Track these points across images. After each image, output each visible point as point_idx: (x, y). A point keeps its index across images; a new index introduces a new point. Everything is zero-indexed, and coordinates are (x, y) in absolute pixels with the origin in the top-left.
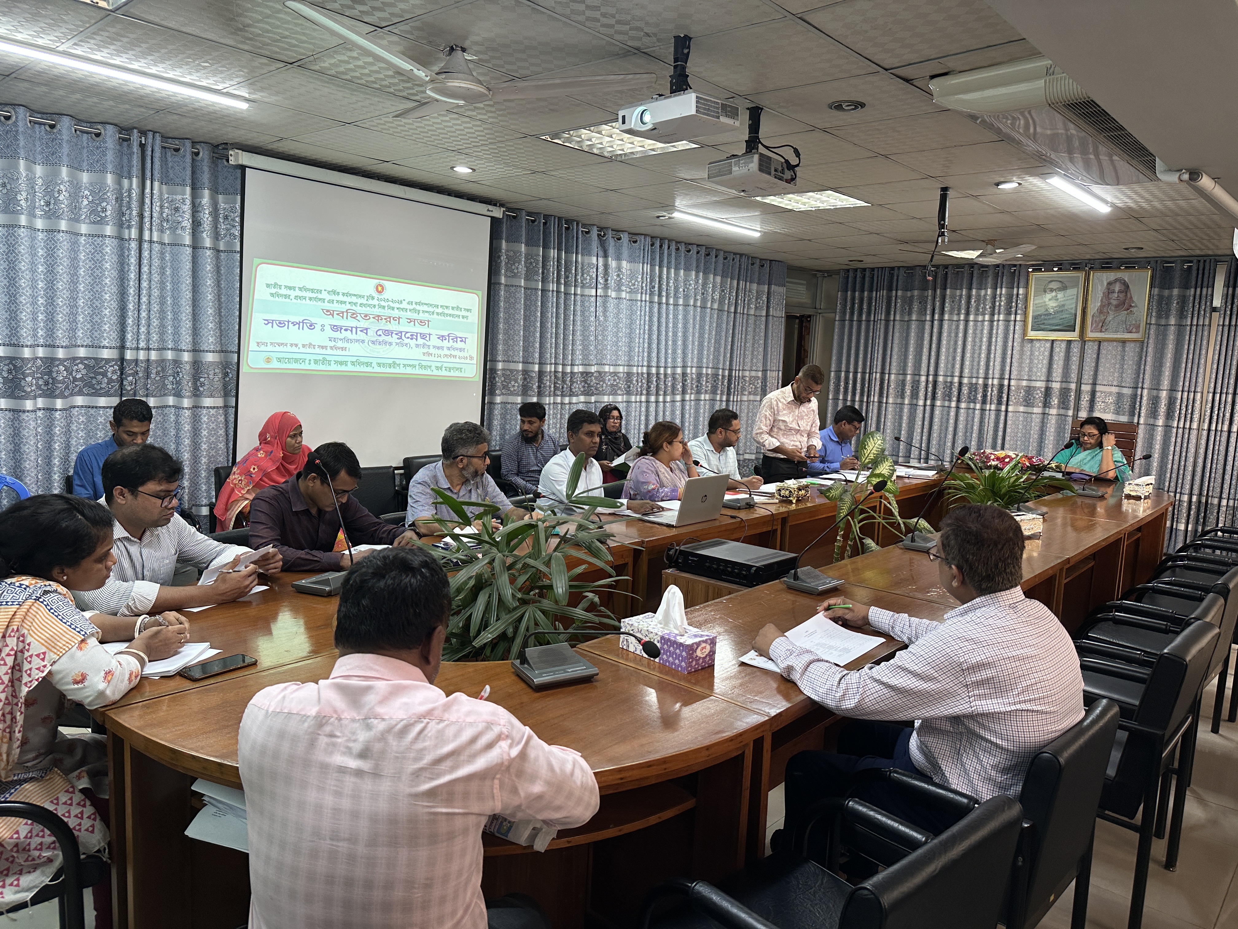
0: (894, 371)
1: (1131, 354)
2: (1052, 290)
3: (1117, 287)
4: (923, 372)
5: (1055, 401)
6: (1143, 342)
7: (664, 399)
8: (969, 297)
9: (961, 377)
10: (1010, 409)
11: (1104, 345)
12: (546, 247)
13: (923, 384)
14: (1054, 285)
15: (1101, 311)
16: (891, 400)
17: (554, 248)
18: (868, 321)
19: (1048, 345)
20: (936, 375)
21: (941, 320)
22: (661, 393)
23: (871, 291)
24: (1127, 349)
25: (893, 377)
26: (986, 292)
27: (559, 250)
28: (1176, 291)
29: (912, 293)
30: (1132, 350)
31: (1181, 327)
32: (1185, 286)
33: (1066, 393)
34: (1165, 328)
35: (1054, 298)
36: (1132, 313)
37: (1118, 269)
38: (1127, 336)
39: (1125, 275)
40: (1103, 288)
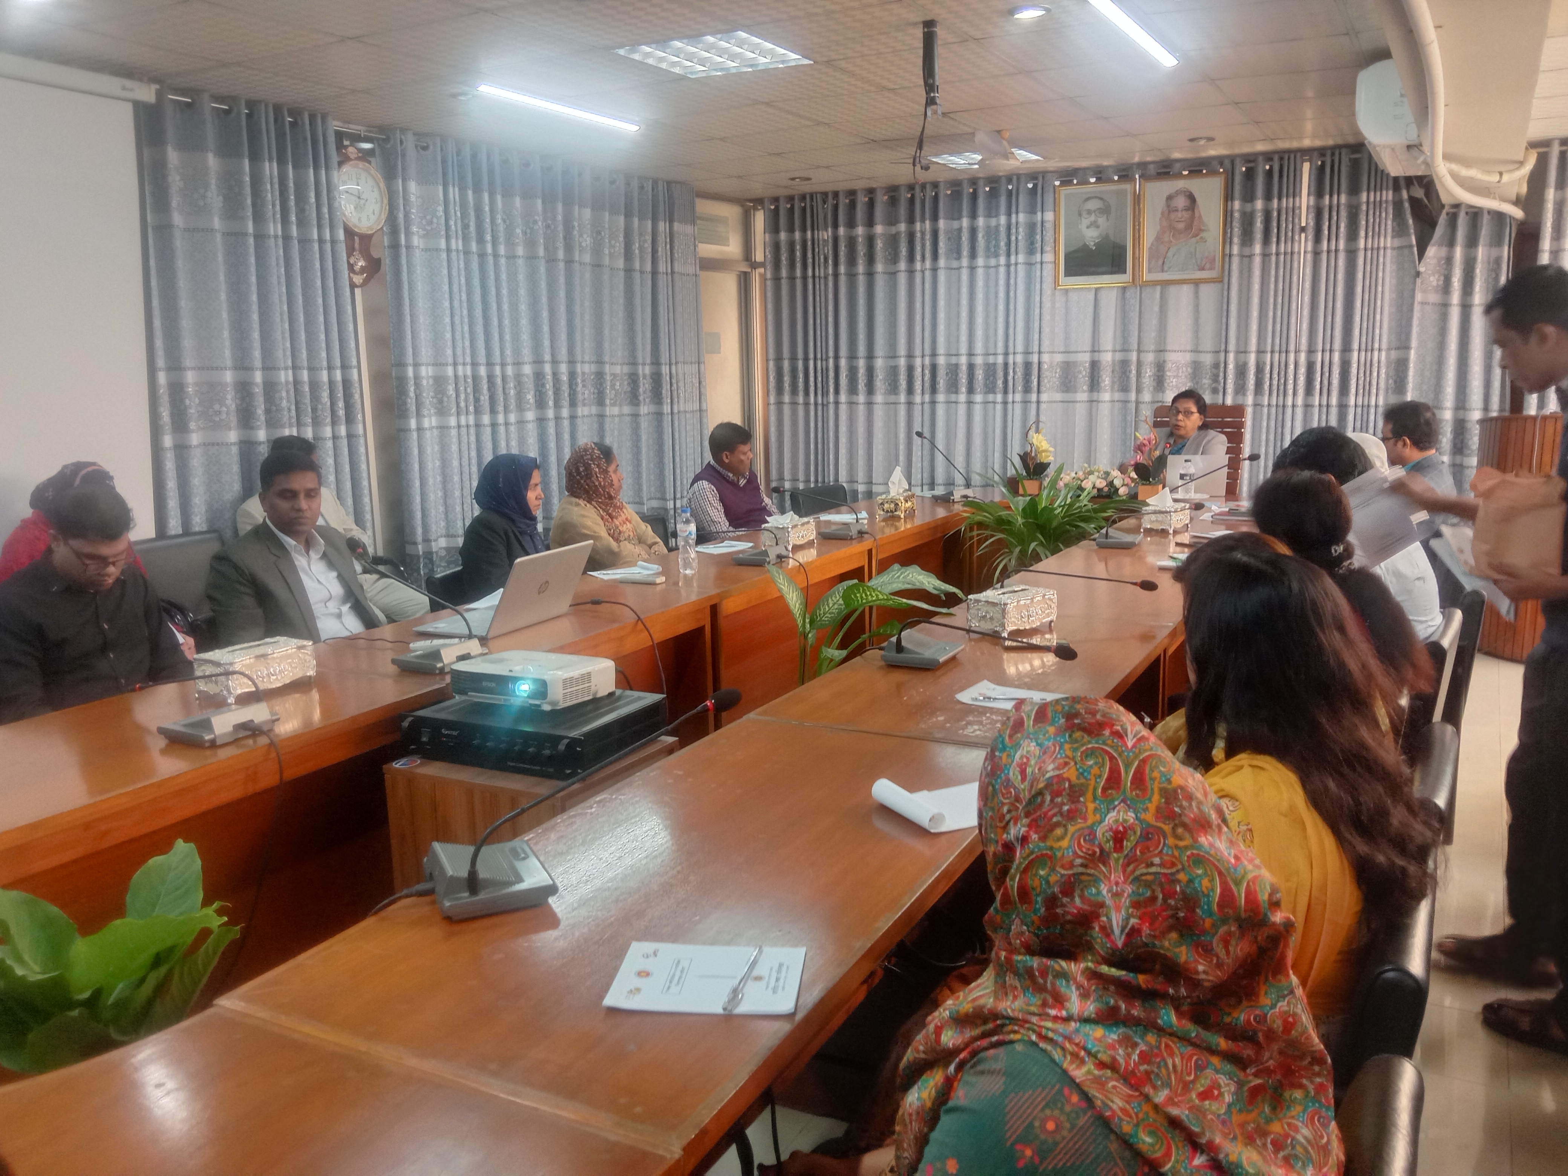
1: (1208, 302)
2: (1089, 212)
3: (1181, 202)
7: (506, 418)
8: (973, 231)
9: (971, 354)
10: (1044, 398)
12: (255, 157)
13: (919, 372)
14: (1093, 205)
15: (1158, 239)
17: (271, 160)
19: (1091, 296)
20: (934, 355)
21: (935, 270)
22: (501, 408)
24: (1201, 294)
26: (998, 220)
27: (282, 162)
28: (1259, 205)
29: (883, 229)
30: (1209, 296)
31: (1267, 257)
32: (1269, 196)
33: (1123, 368)
34: (1247, 259)
35: (1094, 225)
36: (1203, 240)
37: (1179, 176)
38: (1198, 275)
39: (1189, 184)
40: (1161, 204)
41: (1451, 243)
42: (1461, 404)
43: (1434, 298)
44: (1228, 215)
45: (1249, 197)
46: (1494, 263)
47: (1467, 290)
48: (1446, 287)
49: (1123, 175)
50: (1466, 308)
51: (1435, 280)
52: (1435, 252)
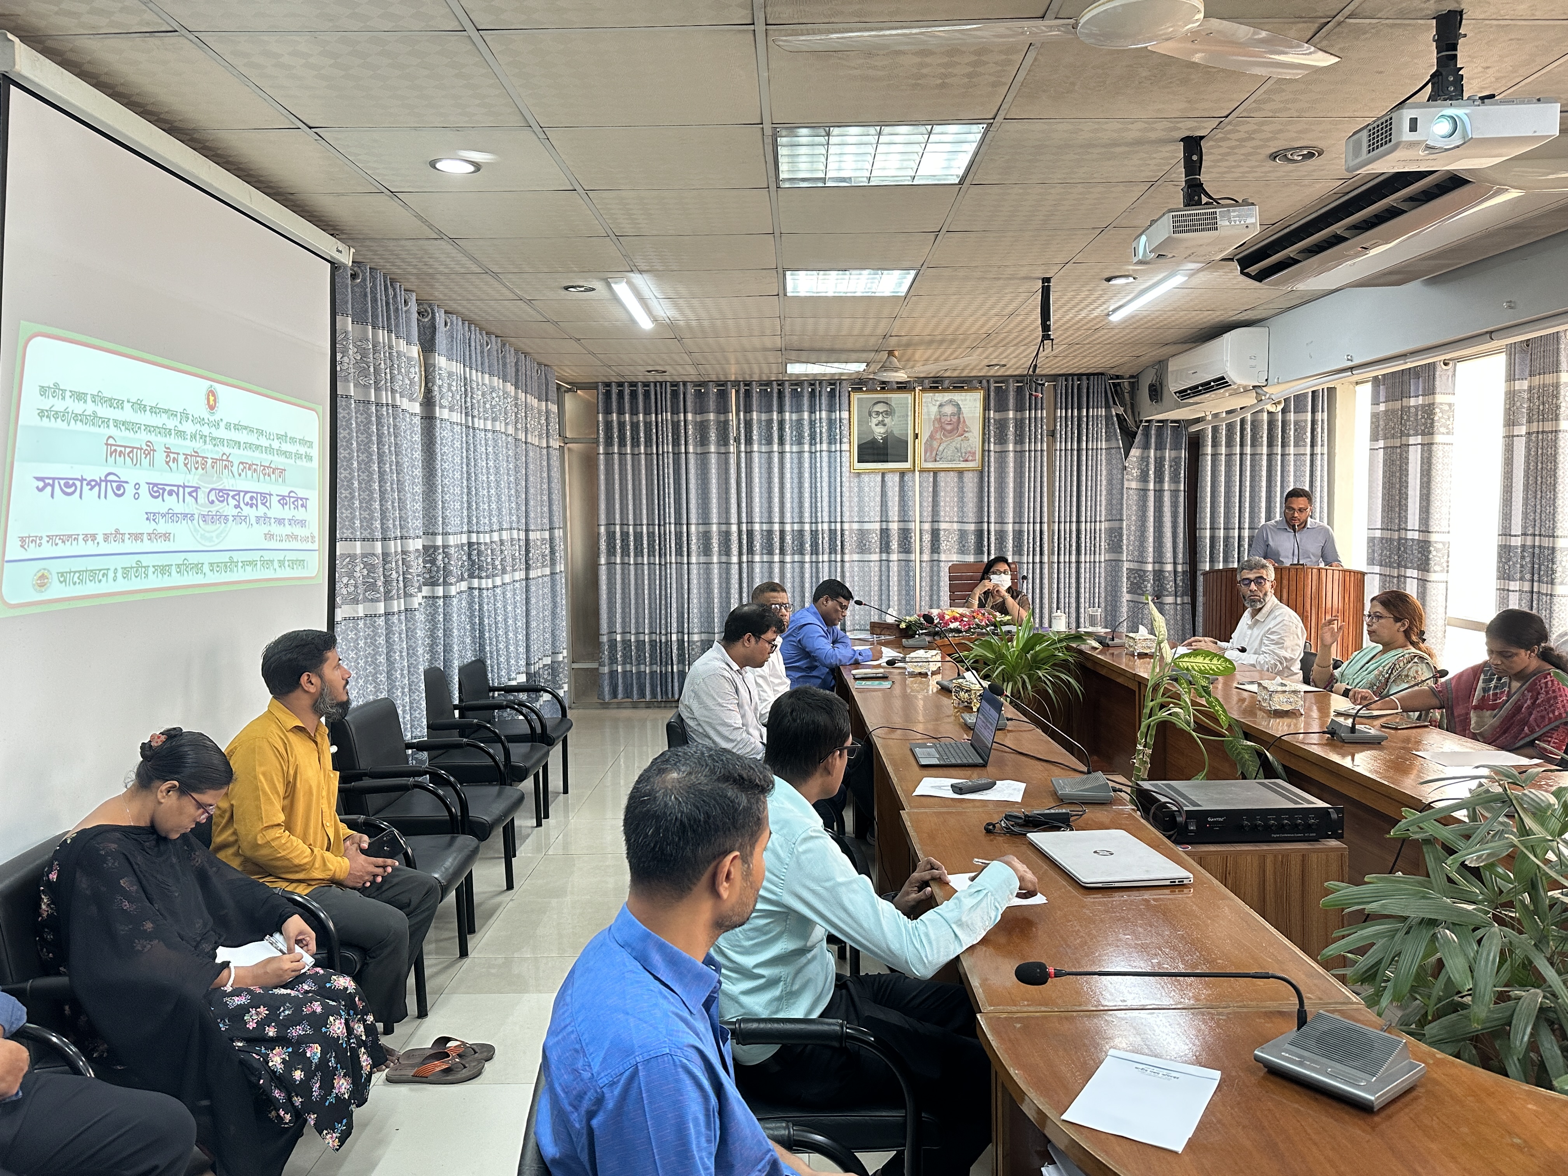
0: (693, 520)
1: (970, 485)
2: (877, 413)
3: (949, 410)
4: (734, 519)
5: (894, 545)
6: (982, 472)
11: (941, 476)
14: (880, 408)
15: (931, 437)
16: (694, 560)
18: (649, 455)
19: (879, 478)
23: (647, 413)
24: (965, 480)
25: (693, 528)
26: (803, 415)
28: (1011, 414)
29: (705, 417)
30: (971, 481)
31: (1019, 453)
32: (1019, 408)
33: (905, 534)
34: (1003, 454)
35: (882, 423)
36: (967, 439)
38: (963, 465)
39: (957, 396)
40: (934, 409)
41: (1146, 447)
42: (1159, 559)
43: (1135, 485)
44: (986, 421)
45: (1002, 407)
46: (1176, 461)
47: (1159, 479)
48: (1144, 478)
49: (903, 387)
50: (1159, 493)
51: (1135, 472)
52: (1135, 452)
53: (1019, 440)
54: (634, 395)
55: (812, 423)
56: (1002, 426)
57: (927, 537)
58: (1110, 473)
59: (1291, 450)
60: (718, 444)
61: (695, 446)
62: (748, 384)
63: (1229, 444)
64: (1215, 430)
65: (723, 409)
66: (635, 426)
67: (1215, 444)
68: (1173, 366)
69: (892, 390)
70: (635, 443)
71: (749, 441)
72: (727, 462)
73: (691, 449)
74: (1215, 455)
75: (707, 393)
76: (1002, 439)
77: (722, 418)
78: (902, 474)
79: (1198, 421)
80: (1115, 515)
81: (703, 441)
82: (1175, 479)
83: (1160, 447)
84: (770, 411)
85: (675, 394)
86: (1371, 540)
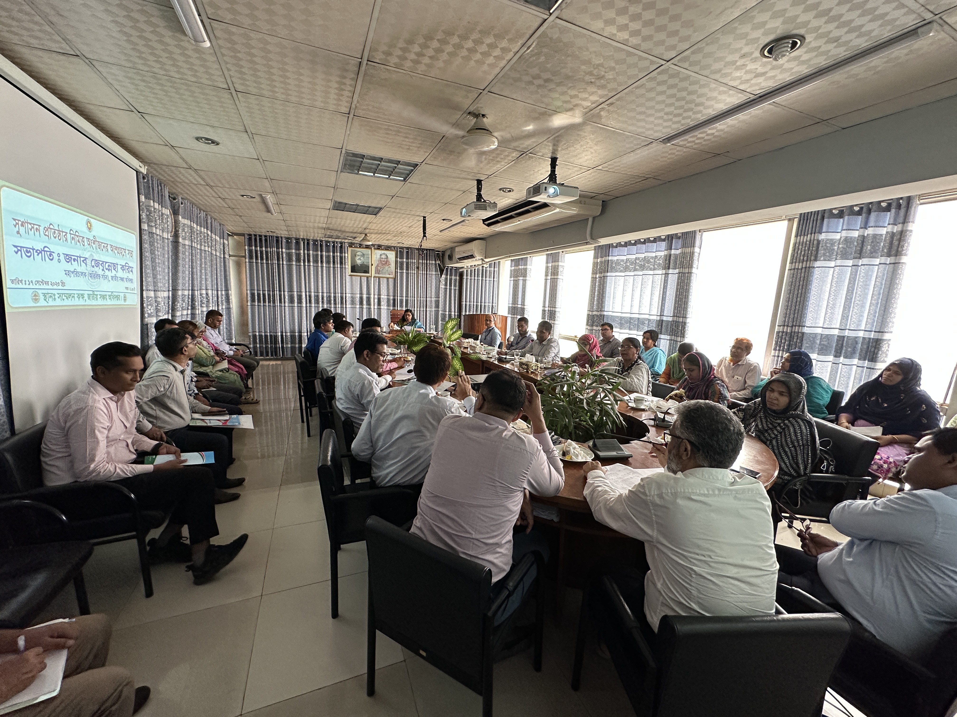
0: (286, 290)
3: (383, 256)
4: (303, 290)
5: (365, 302)
6: (395, 279)
8: (322, 256)
9: (322, 293)
10: (348, 306)
11: (381, 279)
13: (304, 296)
14: (359, 254)
15: (378, 266)
16: (287, 305)
18: (267, 264)
20: (310, 292)
21: (309, 266)
23: (266, 247)
25: (286, 293)
26: (330, 254)
28: (405, 260)
29: (291, 251)
30: (391, 282)
31: (407, 274)
32: (407, 258)
33: (368, 299)
34: (402, 273)
35: (360, 259)
36: (390, 267)
37: (382, 250)
38: (388, 276)
39: (386, 252)
40: (378, 257)
41: (447, 275)
42: (450, 311)
43: (443, 287)
44: (396, 261)
45: (402, 258)
46: (455, 280)
47: (450, 285)
48: (446, 285)
49: (367, 247)
50: (450, 289)
51: (444, 283)
52: (443, 276)
53: (407, 269)
54: (261, 240)
55: (334, 257)
56: (402, 263)
57: (376, 301)
58: (436, 282)
59: (488, 279)
60: (296, 262)
61: (287, 262)
62: (308, 240)
63: (471, 276)
64: (467, 271)
65: (298, 248)
66: (261, 252)
67: (467, 276)
68: (457, 249)
69: (363, 248)
70: (262, 259)
71: (309, 261)
72: (300, 269)
73: (285, 263)
74: (467, 279)
75: (291, 242)
76: (402, 268)
77: (298, 252)
78: (367, 277)
79: (462, 268)
80: (438, 296)
81: (290, 259)
82: (455, 286)
83: (451, 275)
84: (317, 251)
85: (277, 241)
86: (509, 307)
